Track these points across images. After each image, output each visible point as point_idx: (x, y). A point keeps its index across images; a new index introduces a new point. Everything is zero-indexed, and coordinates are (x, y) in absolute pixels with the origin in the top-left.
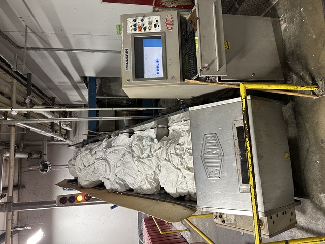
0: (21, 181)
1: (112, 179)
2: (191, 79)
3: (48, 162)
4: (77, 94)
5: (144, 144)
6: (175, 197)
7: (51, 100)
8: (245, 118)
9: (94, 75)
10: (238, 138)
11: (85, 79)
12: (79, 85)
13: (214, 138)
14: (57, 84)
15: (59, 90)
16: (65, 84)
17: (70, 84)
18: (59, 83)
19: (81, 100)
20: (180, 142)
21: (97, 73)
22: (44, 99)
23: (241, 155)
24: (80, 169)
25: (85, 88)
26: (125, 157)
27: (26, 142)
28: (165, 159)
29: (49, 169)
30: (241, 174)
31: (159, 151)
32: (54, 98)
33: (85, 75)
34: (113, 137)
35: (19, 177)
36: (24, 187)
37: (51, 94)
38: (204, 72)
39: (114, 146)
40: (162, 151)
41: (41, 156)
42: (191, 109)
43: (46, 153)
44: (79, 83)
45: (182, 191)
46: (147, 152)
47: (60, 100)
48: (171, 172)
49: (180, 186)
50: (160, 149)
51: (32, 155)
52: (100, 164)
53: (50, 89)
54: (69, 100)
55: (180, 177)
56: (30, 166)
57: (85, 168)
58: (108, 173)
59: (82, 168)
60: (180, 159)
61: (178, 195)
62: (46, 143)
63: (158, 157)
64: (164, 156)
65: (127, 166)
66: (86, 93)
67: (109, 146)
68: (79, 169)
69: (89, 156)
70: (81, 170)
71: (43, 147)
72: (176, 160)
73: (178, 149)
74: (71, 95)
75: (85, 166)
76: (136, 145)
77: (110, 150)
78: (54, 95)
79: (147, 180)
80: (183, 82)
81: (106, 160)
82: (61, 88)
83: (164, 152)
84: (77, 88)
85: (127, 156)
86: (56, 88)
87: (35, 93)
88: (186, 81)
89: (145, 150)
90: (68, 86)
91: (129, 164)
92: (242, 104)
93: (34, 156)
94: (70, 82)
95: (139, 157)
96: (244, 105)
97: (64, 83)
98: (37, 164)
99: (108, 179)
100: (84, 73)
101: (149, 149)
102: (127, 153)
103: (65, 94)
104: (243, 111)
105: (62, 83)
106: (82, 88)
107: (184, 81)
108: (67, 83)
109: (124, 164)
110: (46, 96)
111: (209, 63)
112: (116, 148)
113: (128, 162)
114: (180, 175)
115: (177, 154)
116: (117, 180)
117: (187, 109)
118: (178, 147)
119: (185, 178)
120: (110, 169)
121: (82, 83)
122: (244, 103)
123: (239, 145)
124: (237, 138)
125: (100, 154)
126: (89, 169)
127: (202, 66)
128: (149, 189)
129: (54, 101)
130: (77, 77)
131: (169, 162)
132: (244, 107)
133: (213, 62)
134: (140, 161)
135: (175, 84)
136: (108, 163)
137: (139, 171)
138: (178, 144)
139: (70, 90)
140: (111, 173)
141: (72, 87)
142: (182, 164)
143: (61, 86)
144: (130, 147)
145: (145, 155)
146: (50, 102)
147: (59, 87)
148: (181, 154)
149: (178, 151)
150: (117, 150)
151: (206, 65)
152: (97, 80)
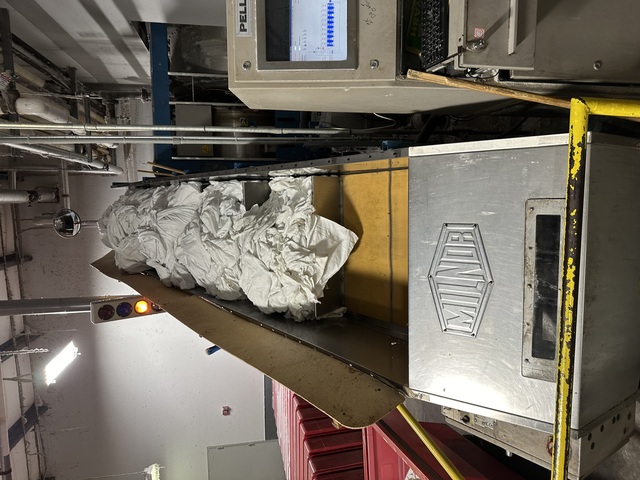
0: (21, 249)
1: (170, 266)
2: (424, 70)
3: (72, 214)
4: (126, 62)
5: (222, 211)
6: (267, 313)
7: (67, 76)
8: (574, 203)
9: (160, 19)
10: (538, 245)
11: (141, 28)
12: (128, 42)
13: (469, 237)
14: (77, 37)
15: (81, 50)
16: (94, 39)
17: (106, 38)
18: (81, 35)
19: (135, 75)
20: (278, 222)
21: (168, 15)
22: (48, 74)
23: (540, 287)
24: (117, 239)
25: (143, 50)
26: (188, 232)
27: (23, 169)
28: (249, 252)
29: (76, 229)
30: (530, 335)
31: (240, 235)
32: (73, 70)
33: (139, 17)
34: (172, 186)
35: (15, 239)
36: (30, 258)
37: (67, 59)
38: (472, 57)
39: (171, 207)
40: (246, 236)
41: (57, 197)
42: (414, 151)
43: (68, 193)
44: (127, 36)
45: (278, 305)
46: (226, 228)
47: (89, 75)
48: (260, 275)
49: (273, 298)
50: (242, 230)
51: (37, 197)
52: (147, 239)
53: (62, 48)
54: (110, 76)
55: (274, 284)
56: (37, 219)
57: (126, 238)
58: (163, 255)
59: (120, 237)
60: (273, 254)
61: (271, 311)
62: (67, 172)
63: (238, 246)
64: (248, 246)
65: (191, 250)
66: (145, 60)
67: (163, 205)
68: (115, 240)
69: (132, 217)
70: (119, 242)
71: (60, 179)
72: (268, 256)
73: (272, 236)
74: (111, 64)
75: (126, 235)
76: (208, 211)
77: (165, 213)
78: (74, 63)
79: (225, 277)
80: (401, 79)
81: (157, 232)
82: (87, 48)
83: (248, 240)
84: (124, 49)
85: (191, 231)
86: (74, 47)
87: (26, 60)
88: (411, 74)
89: (223, 223)
90: (103, 42)
91: (194, 247)
92: (572, 162)
93: (43, 198)
94: (107, 33)
95: (210, 235)
96: (577, 166)
97: (93, 35)
98: (51, 215)
99: (164, 265)
100: (136, 14)
101: (229, 222)
102: (192, 225)
103: (99, 61)
104: (570, 181)
105: (87, 35)
106: (136, 50)
107: (405, 74)
108: (100, 34)
109: (185, 244)
110: (52, 65)
111: (489, 26)
112: (176, 211)
113: (193, 243)
114: (275, 280)
115: (270, 245)
116: (178, 269)
117: (403, 150)
118: (272, 231)
119: (282, 286)
120: (166, 249)
121: (134, 36)
122: (577, 158)
123: (539, 264)
124: (533, 244)
125: (146, 219)
126: (133, 242)
127: (466, 35)
128: (228, 292)
129: (73, 79)
130: (121, 24)
131: (255, 258)
132: (574, 171)
133: (499, 24)
134: (212, 244)
135: (379, 84)
136: (161, 238)
137: (212, 260)
138: (274, 226)
139: (107, 51)
140: (168, 256)
141: (112, 46)
142: (276, 264)
143: (87, 42)
144: (198, 214)
145: (221, 233)
146: (64, 81)
147: (81, 44)
148: (276, 246)
149: (271, 240)
150: (176, 215)
151: (479, 33)
152: (169, 30)
